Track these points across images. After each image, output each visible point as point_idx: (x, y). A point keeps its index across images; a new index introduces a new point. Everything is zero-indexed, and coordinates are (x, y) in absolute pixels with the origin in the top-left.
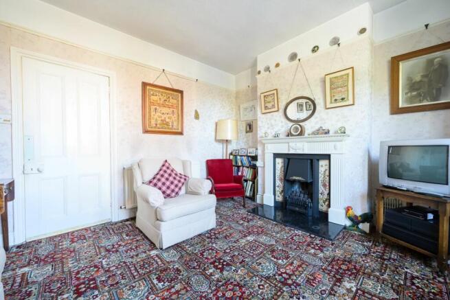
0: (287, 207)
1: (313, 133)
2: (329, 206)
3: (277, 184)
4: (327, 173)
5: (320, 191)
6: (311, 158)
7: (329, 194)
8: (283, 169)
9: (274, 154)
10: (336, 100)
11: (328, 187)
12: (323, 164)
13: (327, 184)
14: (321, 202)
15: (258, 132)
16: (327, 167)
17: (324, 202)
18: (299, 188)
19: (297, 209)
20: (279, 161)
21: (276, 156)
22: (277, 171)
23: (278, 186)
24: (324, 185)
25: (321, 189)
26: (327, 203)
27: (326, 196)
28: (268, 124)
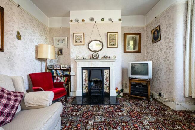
0: (91, 94)
2: (110, 89)
3: (84, 84)
4: (108, 75)
5: (105, 83)
6: (101, 69)
7: (109, 84)
8: (87, 75)
9: (82, 68)
10: (111, 44)
11: (108, 81)
12: (106, 72)
13: (108, 80)
14: (105, 88)
15: (71, 55)
16: (108, 73)
17: (107, 88)
18: (93, 84)
19: (96, 94)
20: (85, 72)
21: (83, 68)
22: (83, 77)
23: (84, 85)
24: (107, 81)
25: (105, 82)
26: (108, 88)
27: (108, 85)
28: (77, 51)
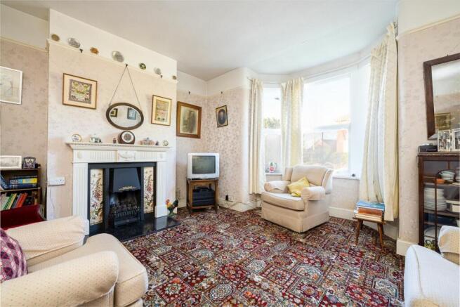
0: (115, 224)
1: (141, 143)
2: (155, 204)
3: (92, 203)
4: (152, 178)
5: (145, 195)
6: (139, 166)
7: (154, 195)
8: (101, 182)
9: (89, 164)
10: (159, 118)
11: (152, 190)
12: (148, 172)
13: (152, 187)
14: (145, 205)
16: (152, 173)
17: (149, 204)
18: (115, 200)
19: (128, 221)
20: (97, 174)
21: (92, 166)
22: (91, 186)
23: (93, 206)
24: (149, 189)
25: (146, 193)
26: (151, 204)
27: (150, 198)
